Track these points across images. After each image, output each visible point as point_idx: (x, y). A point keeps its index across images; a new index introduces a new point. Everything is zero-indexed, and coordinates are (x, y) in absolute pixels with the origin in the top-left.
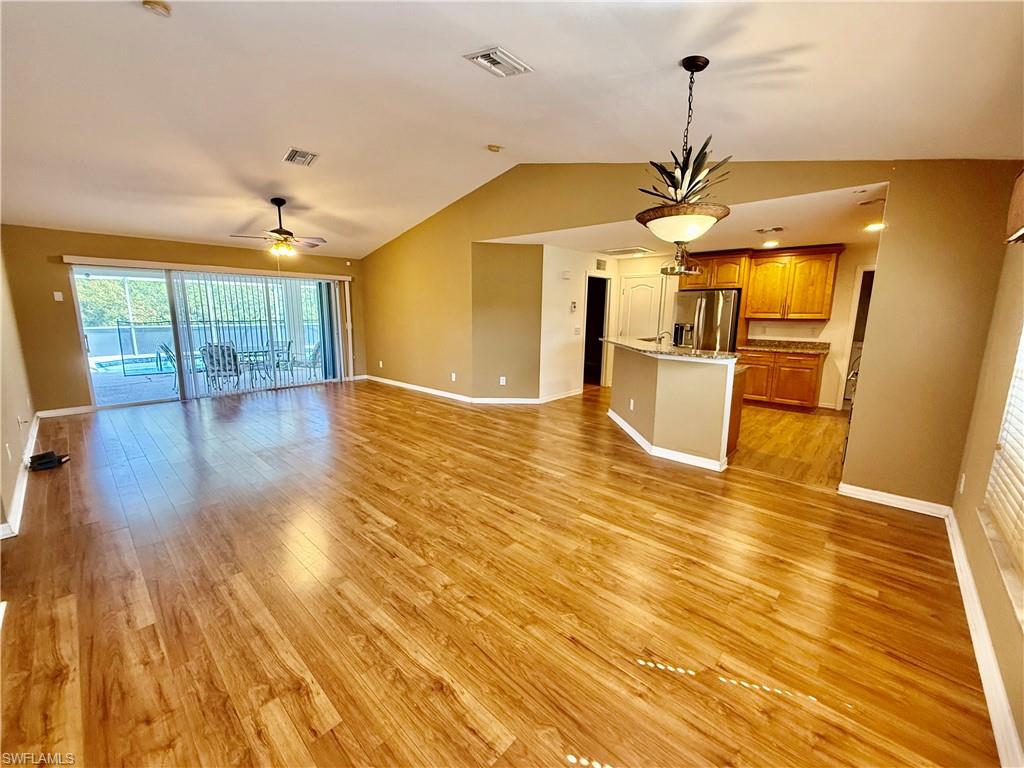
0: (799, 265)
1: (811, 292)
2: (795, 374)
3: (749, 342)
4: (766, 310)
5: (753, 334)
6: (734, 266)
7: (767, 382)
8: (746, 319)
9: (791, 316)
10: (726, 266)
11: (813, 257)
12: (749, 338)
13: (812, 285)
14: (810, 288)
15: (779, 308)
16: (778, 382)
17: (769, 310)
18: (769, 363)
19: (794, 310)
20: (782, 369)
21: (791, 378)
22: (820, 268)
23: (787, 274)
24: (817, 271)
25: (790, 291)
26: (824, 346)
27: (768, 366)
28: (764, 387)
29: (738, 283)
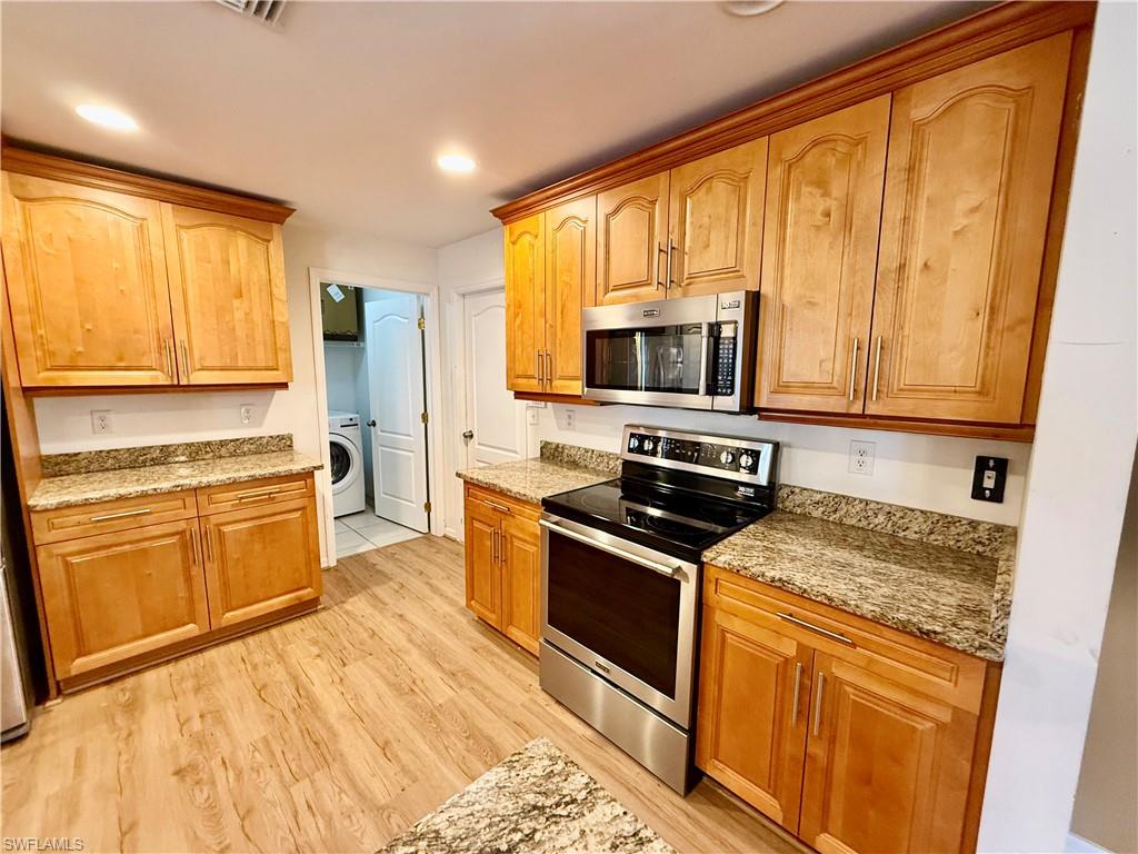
0: (184, 234)
1: (239, 315)
2: (265, 532)
3: (57, 467)
4: (107, 357)
7: (189, 579)
8: (25, 390)
9: (201, 378)
12: (48, 448)
13: (239, 295)
14: (236, 303)
15: (155, 355)
16: (223, 571)
17: (121, 359)
18: (182, 525)
19: (201, 358)
20: (226, 529)
21: (258, 547)
22: (250, 254)
23: (157, 253)
24: (243, 260)
25: (178, 305)
26: (284, 444)
27: (181, 533)
28: (182, 598)
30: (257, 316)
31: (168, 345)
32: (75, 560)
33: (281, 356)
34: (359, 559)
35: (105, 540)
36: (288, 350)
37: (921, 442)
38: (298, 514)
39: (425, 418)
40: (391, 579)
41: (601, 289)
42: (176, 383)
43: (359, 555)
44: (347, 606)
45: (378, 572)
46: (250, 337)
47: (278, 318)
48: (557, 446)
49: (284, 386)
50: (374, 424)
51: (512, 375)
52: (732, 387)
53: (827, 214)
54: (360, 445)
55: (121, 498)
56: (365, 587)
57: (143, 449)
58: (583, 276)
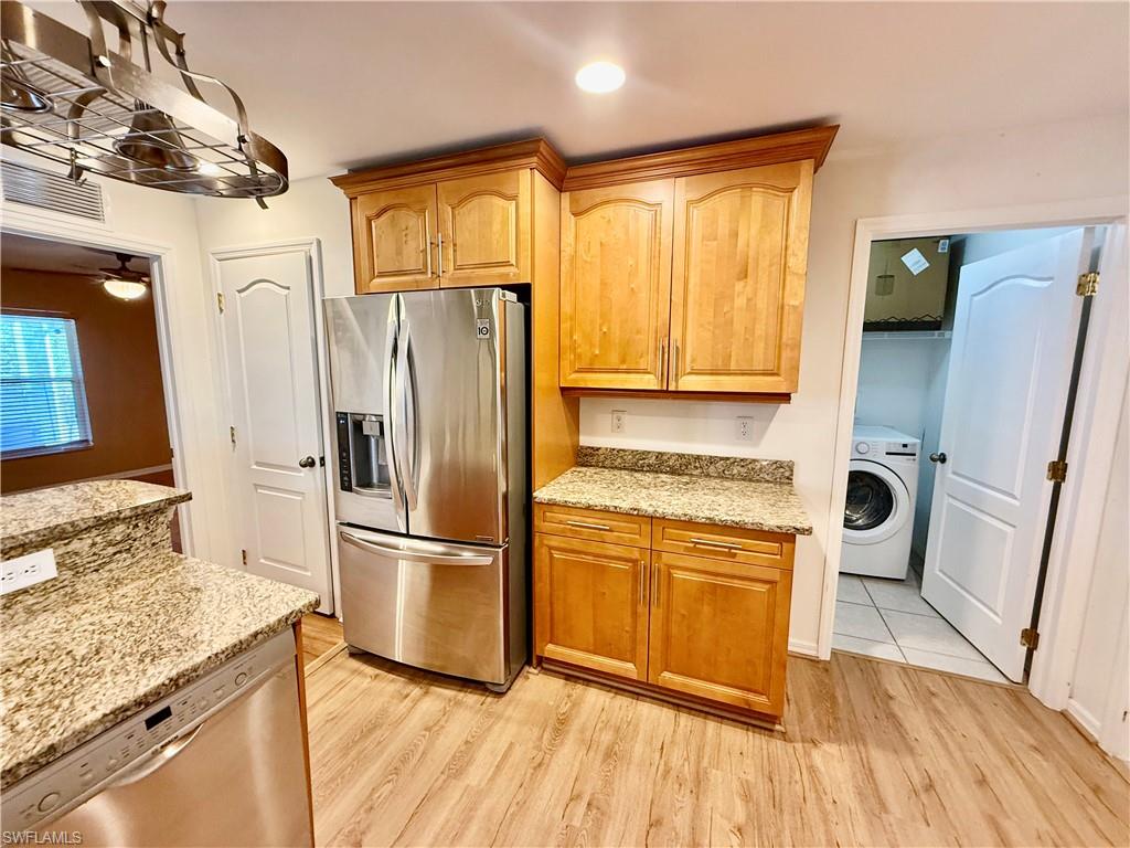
0: (696, 213)
1: (740, 302)
3: (585, 458)
4: (614, 361)
5: (592, 433)
6: (498, 202)
7: (635, 614)
8: (563, 390)
9: (690, 383)
10: (476, 201)
11: (738, 176)
12: (585, 440)
13: (744, 275)
14: (739, 286)
15: (651, 356)
16: (667, 620)
17: (623, 362)
18: (636, 554)
19: (693, 361)
20: (678, 574)
21: (706, 609)
22: (765, 214)
23: (666, 240)
24: (756, 226)
25: (678, 298)
26: (781, 475)
27: (635, 562)
28: (627, 632)
29: (517, 267)
30: (762, 303)
31: (660, 347)
32: (557, 555)
33: (786, 354)
34: (867, 667)
35: (576, 544)
36: (797, 346)
38: (764, 588)
39: (1058, 471)
40: (911, 751)
42: (665, 388)
43: (868, 660)
44: (817, 757)
45: (892, 716)
46: (750, 330)
47: (791, 301)
49: (786, 397)
50: (943, 459)
54: (913, 487)
55: (591, 508)
56: (856, 737)
57: (644, 452)
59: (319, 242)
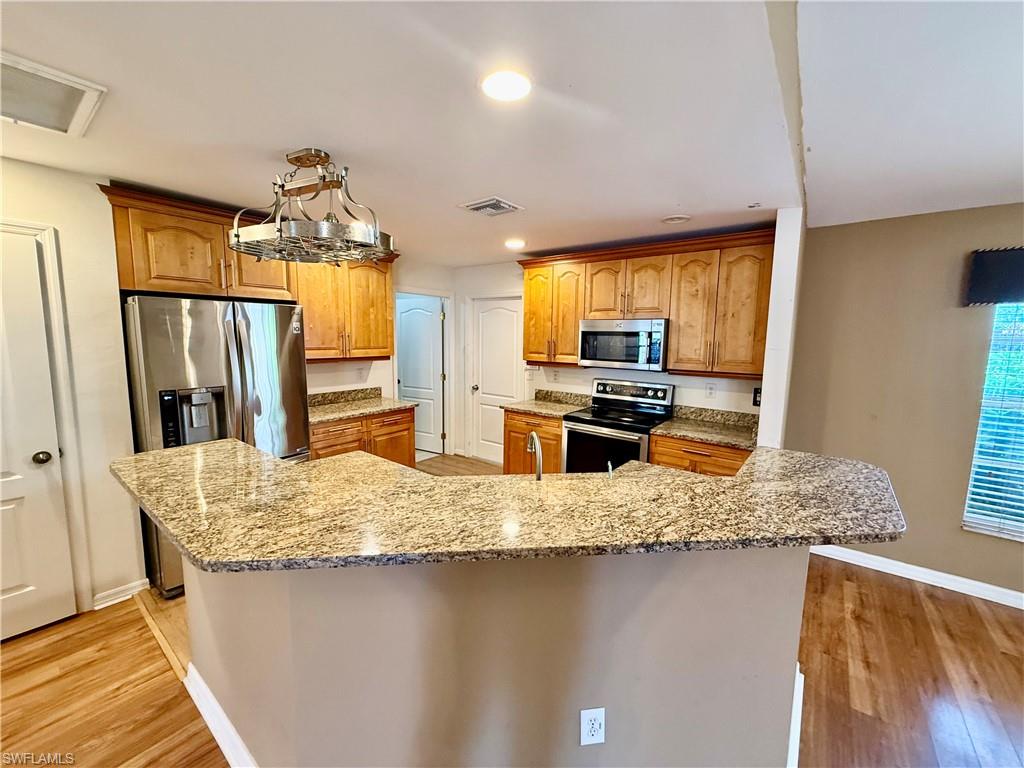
0: (351, 272)
1: (372, 316)
4: (318, 344)
9: (354, 353)
13: (373, 306)
14: (371, 310)
19: (356, 343)
20: (377, 439)
22: (378, 282)
23: (340, 283)
24: (375, 285)
25: (347, 313)
26: (376, 393)
27: (360, 440)
29: (289, 290)
30: (380, 317)
31: (341, 336)
33: (389, 339)
36: (392, 336)
37: (735, 383)
38: (406, 433)
39: (443, 377)
41: (587, 310)
42: (345, 357)
47: (389, 318)
48: (548, 392)
49: (387, 357)
51: (527, 351)
52: (658, 360)
53: (697, 291)
55: (341, 419)
58: (577, 303)
59: (56, 232)
